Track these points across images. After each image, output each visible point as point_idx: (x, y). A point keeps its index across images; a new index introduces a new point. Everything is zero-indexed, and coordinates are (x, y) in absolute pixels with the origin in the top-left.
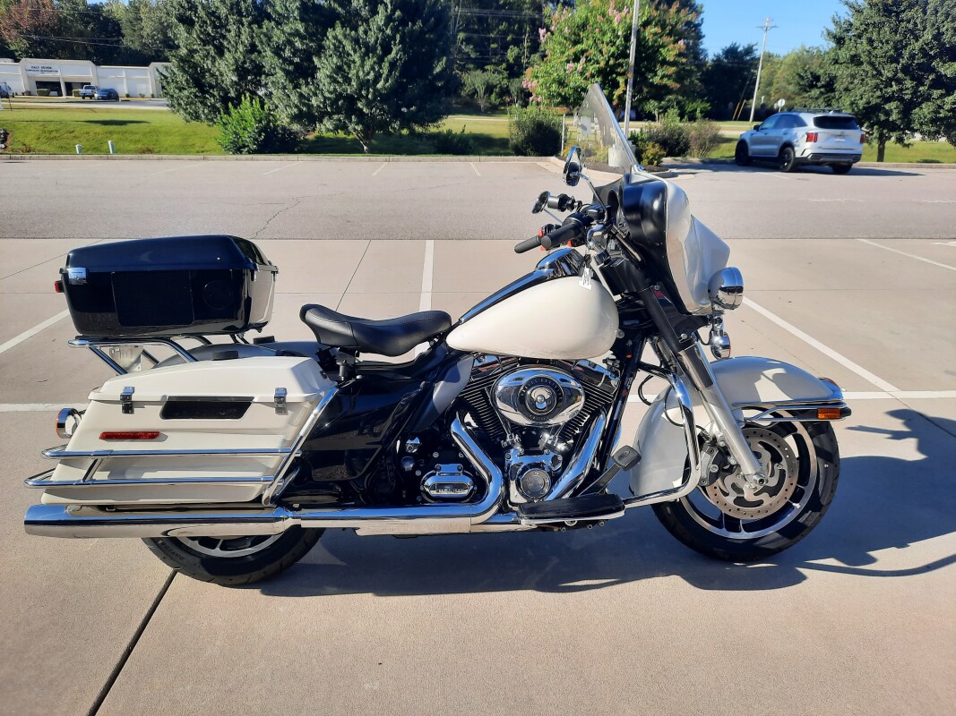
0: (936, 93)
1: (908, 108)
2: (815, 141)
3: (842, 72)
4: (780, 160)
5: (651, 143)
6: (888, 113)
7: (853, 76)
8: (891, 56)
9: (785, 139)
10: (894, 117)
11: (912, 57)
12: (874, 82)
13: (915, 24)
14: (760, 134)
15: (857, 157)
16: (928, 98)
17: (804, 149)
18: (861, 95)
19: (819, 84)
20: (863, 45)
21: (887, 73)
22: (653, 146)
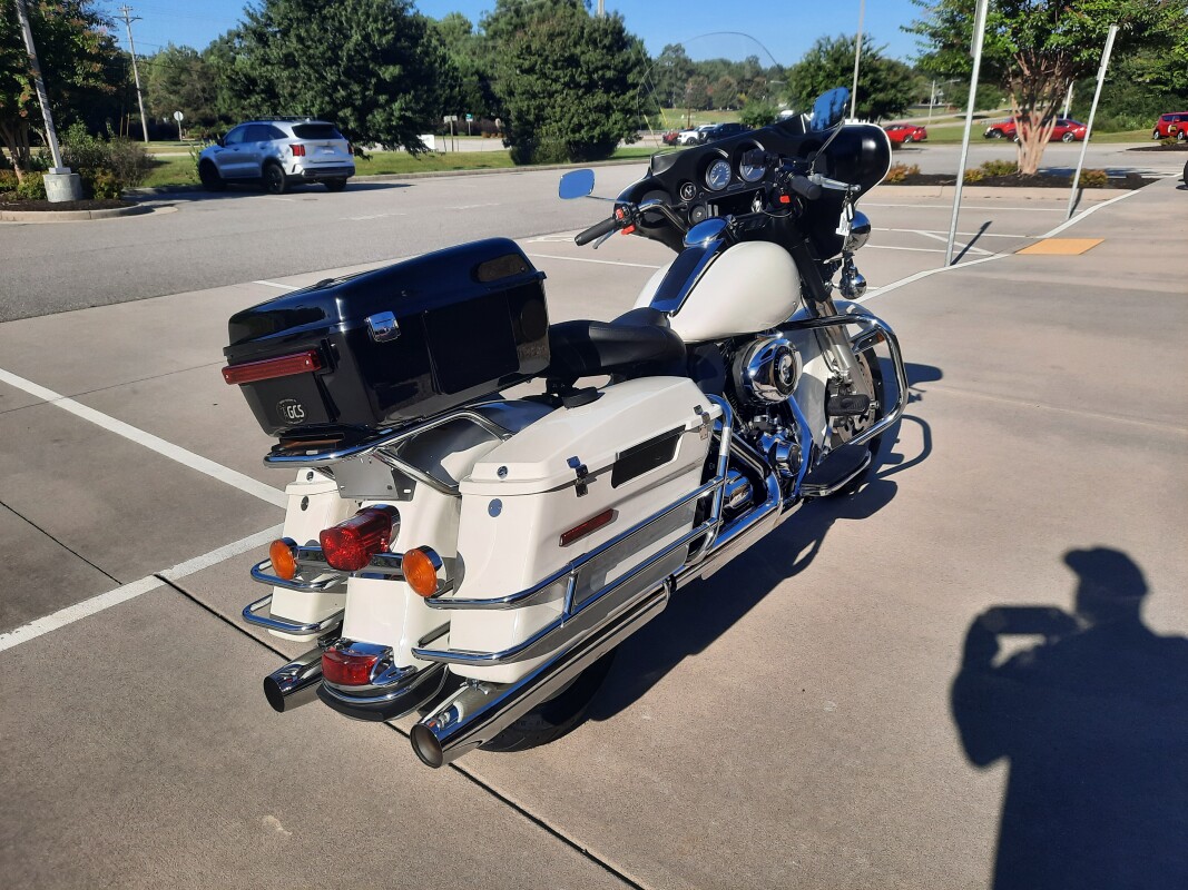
0: (382, 98)
1: (362, 112)
2: (304, 155)
3: (280, 74)
4: (268, 179)
5: (100, 169)
6: (345, 121)
7: (295, 79)
8: (330, 58)
9: (264, 154)
10: (352, 125)
11: (350, 58)
12: (319, 86)
13: (341, 23)
14: (228, 151)
15: (351, 171)
16: (376, 105)
17: (294, 165)
18: (312, 101)
19: (257, 89)
20: (293, 44)
21: (331, 77)
22: (104, 174)
